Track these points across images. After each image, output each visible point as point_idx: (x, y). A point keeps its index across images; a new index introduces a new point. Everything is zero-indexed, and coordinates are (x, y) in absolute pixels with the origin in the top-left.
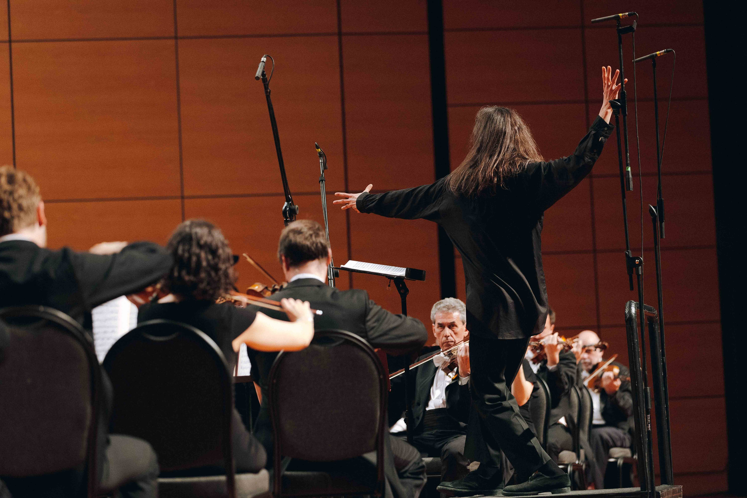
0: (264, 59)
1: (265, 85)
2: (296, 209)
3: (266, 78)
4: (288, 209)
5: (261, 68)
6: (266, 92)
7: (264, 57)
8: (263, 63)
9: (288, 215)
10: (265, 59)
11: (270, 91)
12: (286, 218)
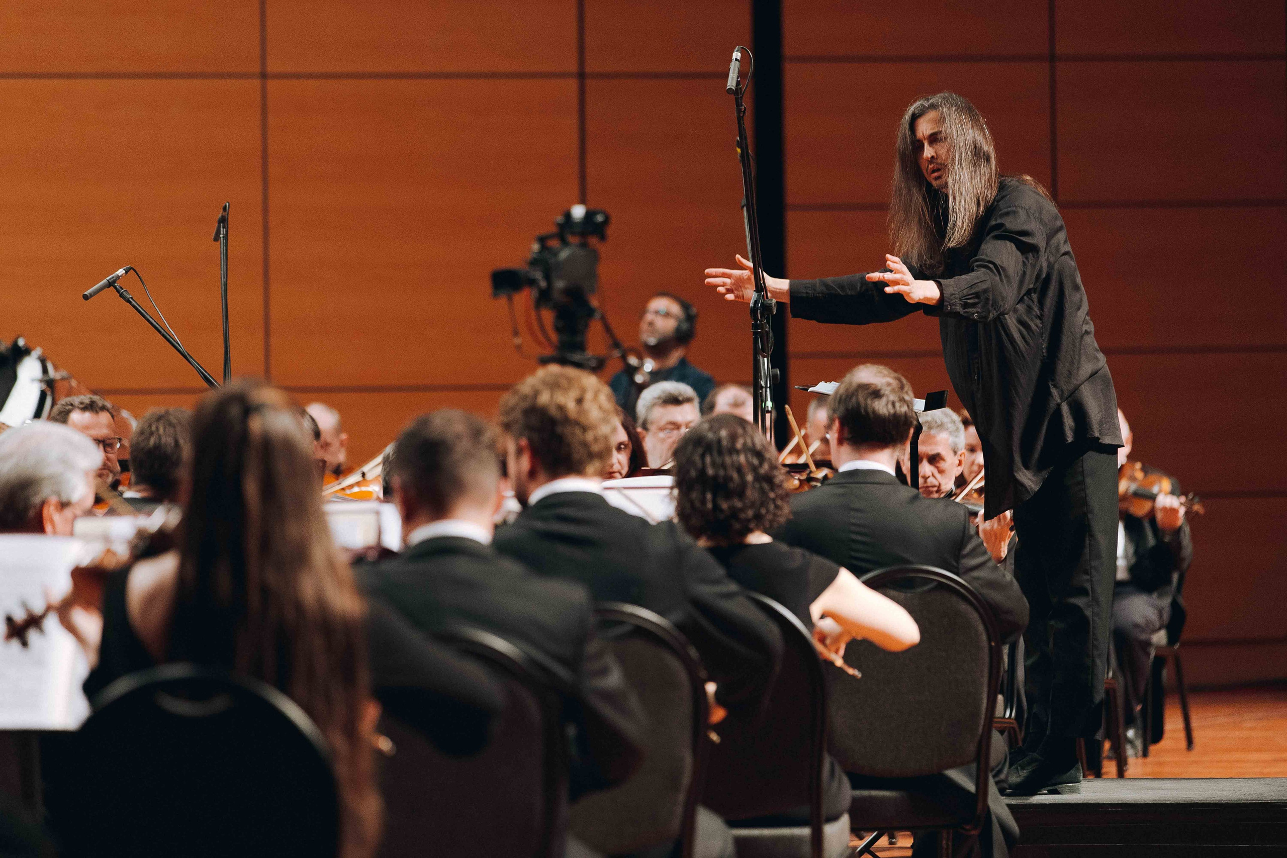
0: (737, 55)
1: (737, 100)
2: (773, 305)
3: (741, 88)
4: (759, 305)
5: (733, 73)
6: (739, 111)
7: (737, 51)
8: (737, 62)
9: (759, 315)
10: (739, 54)
11: (745, 107)
12: (756, 319)
